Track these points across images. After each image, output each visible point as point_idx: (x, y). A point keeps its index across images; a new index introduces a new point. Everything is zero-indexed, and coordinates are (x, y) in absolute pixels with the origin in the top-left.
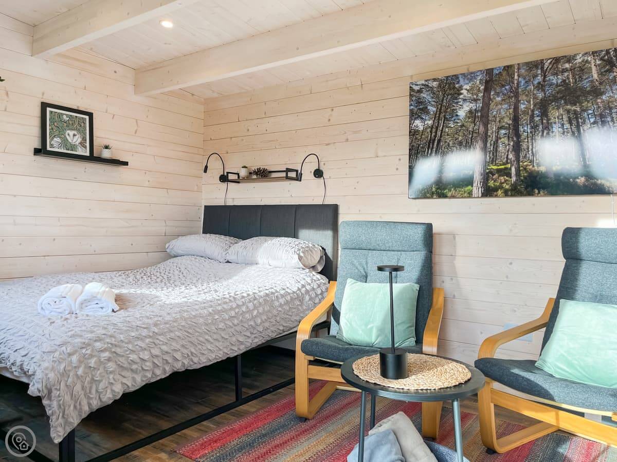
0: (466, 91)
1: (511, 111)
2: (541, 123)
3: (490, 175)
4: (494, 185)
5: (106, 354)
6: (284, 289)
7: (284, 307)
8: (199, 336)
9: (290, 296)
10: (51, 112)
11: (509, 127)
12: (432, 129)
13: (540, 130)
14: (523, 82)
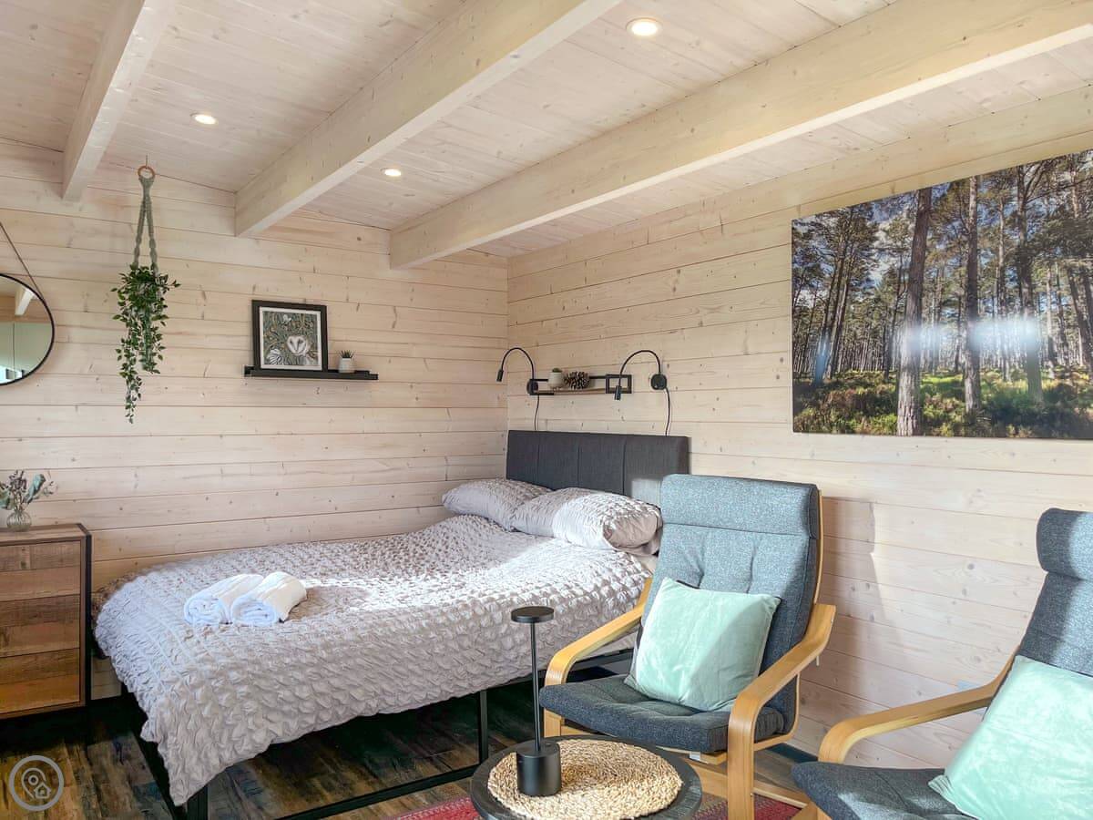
0: (884, 234)
1: (963, 270)
2: (1017, 294)
3: (927, 394)
4: (934, 413)
5: (244, 689)
6: (569, 588)
7: (563, 619)
8: (398, 665)
9: (578, 601)
10: (266, 313)
11: (960, 302)
12: (828, 305)
13: (1016, 307)
14: (985, 212)
